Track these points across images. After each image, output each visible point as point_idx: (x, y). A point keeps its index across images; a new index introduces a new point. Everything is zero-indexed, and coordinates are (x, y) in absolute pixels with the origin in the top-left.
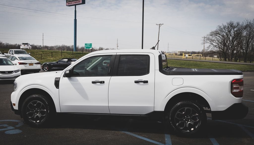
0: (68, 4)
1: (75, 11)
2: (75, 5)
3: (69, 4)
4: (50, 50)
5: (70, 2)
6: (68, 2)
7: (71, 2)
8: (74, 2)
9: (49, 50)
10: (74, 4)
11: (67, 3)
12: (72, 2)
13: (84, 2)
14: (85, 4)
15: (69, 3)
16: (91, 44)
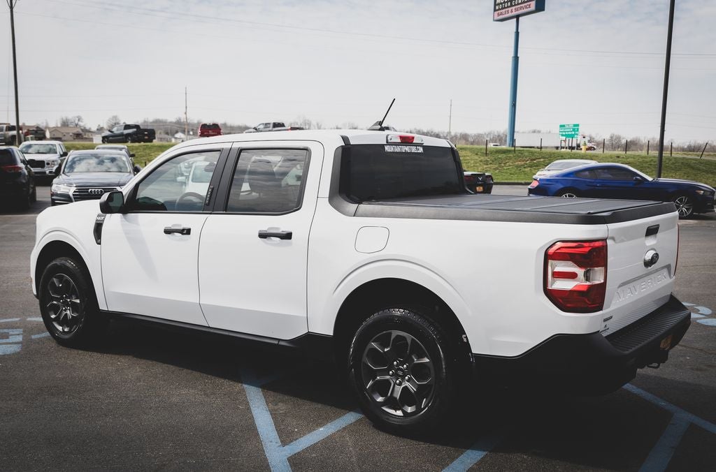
0: (499, 15)
1: (517, 33)
2: (518, 17)
3: (501, 14)
4: (472, 143)
5: (504, 10)
6: (499, 9)
7: (507, 9)
8: (513, 8)
9: (468, 146)
10: (515, 13)
11: (496, 13)
12: (510, 9)
13: (540, 7)
14: (544, 10)
15: (500, 12)
16: (578, 125)
